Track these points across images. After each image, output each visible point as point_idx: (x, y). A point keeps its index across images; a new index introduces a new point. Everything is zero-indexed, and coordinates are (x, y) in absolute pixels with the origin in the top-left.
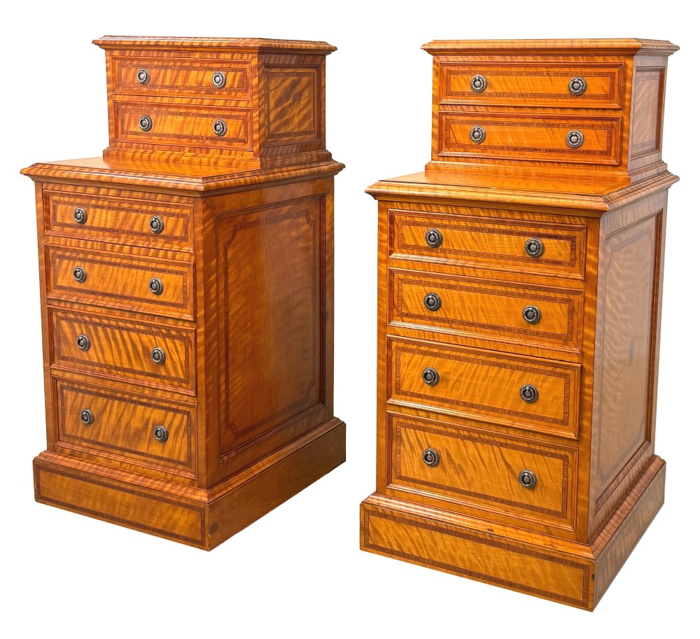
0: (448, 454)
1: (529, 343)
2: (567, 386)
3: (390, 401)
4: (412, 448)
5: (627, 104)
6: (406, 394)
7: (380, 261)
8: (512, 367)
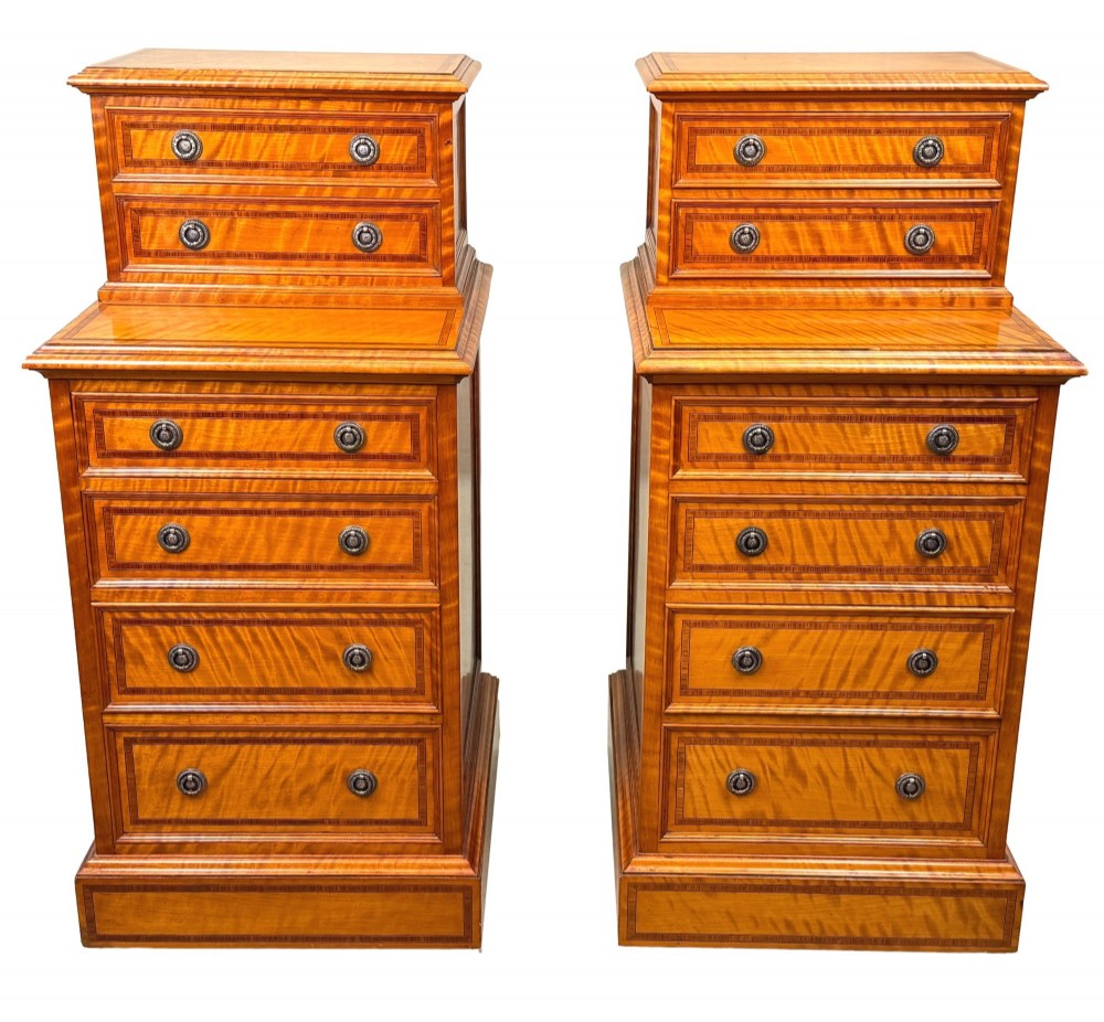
2: (987, 643)
3: (672, 708)
5: (1010, 178)
7: (654, 486)
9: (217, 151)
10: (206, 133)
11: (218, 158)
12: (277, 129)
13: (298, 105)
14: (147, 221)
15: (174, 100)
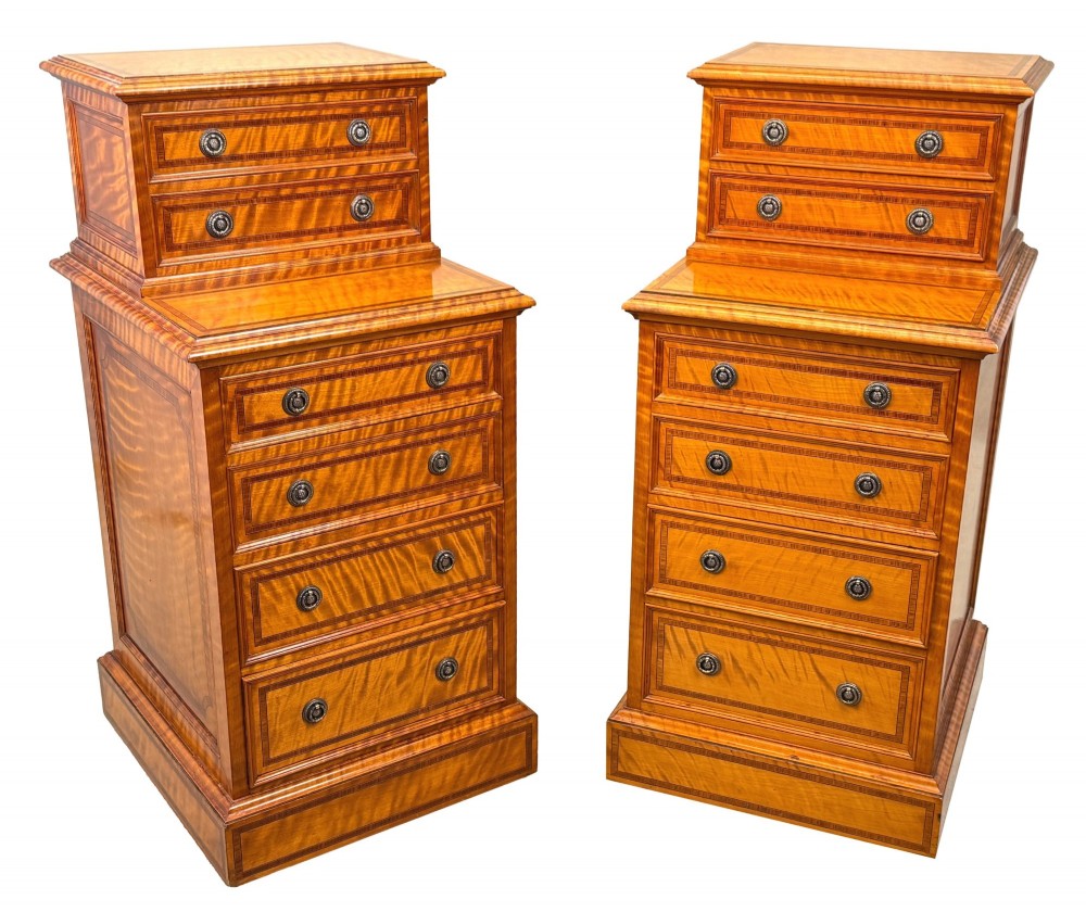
0: (734, 660)
1: (861, 523)
2: (915, 580)
3: (651, 592)
4: (681, 651)
5: (1002, 174)
6: (675, 583)
7: (640, 404)
8: (835, 553)
9: (239, 145)
10: (230, 130)
11: (240, 152)
12: (289, 121)
13: (309, 98)
14: (178, 217)
15: (203, 102)
